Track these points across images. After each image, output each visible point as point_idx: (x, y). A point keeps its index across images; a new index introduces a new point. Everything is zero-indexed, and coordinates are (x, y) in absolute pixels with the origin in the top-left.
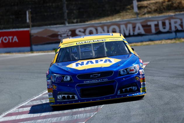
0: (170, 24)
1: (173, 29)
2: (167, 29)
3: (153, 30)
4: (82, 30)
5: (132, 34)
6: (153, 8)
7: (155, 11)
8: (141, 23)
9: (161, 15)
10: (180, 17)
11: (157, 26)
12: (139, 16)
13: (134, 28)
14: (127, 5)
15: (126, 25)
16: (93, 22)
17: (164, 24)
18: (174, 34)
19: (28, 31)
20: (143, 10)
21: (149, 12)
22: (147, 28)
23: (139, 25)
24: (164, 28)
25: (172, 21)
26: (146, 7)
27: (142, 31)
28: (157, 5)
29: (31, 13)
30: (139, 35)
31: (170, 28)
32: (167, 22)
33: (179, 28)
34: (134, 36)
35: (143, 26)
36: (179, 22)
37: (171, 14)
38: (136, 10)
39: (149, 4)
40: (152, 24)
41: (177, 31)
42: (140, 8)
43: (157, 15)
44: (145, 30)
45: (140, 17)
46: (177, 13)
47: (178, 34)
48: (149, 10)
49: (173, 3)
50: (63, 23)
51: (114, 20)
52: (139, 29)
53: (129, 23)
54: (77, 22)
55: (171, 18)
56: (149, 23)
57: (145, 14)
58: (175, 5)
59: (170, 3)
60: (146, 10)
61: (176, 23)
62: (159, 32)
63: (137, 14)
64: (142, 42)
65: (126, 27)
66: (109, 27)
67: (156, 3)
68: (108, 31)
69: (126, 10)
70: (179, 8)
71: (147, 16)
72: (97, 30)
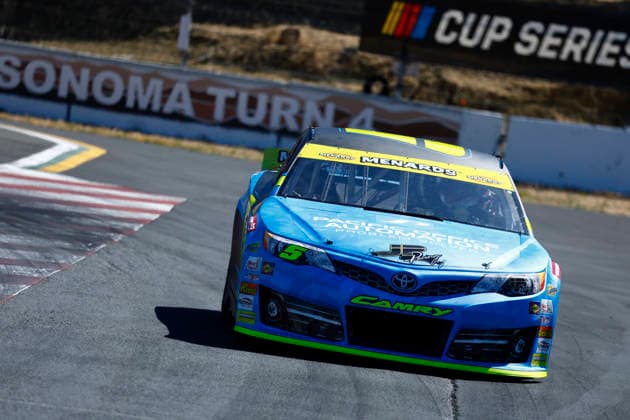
0: (269, 106)
1: (275, 123)
2: (258, 118)
3: (219, 113)
4: (17, 62)
5: (156, 107)
6: (234, 50)
7: (237, 60)
8: (190, 84)
9: (250, 76)
10: (302, 94)
11: (231, 102)
12: (190, 62)
13: (167, 92)
14: (161, 24)
15: (146, 79)
16: (52, 47)
17: (252, 103)
18: (272, 138)
20: (202, 48)
21: (219, 60)
22: (203, 100)
23: (182, 88)
24: (251, 115)
25: (278, 101)
26: (215, 43)
27: (187, 108)
28: (247, 46)
30: (177, 116)
31: (267, 119)
32: (262, 100)
33: (292, 125)
34: (161, 114)
35: (193, 94)
36: (295, 108)
37: (279, 79)
38: (183, 43)
39: (226, 37)
40: (221, 95)
41: (284, 132)
42: (196, 40)
43: (240, 74)
44: (195, 106)
45: (189, 66)
46: (296, 82)
48: (221, 52)
49: (289, 52)
51: (114, 57)
52: (179, 100)
53: (156, 75)
55: (274, 90)
56: (211, 91)
57: (205, 62)
58: (294, 57)
59: (283, 48)
60: (211, 52)
61: (285, 107)
62: (232, 123)
63: (185, 56)
64: (180, 137)
65: (146, 84)
66: (95, 71)
67: (245, 38)
68: (90, 84)
69: (157, 37)
70: (304, 68)
71: (210, 68)
72: (58, 72)
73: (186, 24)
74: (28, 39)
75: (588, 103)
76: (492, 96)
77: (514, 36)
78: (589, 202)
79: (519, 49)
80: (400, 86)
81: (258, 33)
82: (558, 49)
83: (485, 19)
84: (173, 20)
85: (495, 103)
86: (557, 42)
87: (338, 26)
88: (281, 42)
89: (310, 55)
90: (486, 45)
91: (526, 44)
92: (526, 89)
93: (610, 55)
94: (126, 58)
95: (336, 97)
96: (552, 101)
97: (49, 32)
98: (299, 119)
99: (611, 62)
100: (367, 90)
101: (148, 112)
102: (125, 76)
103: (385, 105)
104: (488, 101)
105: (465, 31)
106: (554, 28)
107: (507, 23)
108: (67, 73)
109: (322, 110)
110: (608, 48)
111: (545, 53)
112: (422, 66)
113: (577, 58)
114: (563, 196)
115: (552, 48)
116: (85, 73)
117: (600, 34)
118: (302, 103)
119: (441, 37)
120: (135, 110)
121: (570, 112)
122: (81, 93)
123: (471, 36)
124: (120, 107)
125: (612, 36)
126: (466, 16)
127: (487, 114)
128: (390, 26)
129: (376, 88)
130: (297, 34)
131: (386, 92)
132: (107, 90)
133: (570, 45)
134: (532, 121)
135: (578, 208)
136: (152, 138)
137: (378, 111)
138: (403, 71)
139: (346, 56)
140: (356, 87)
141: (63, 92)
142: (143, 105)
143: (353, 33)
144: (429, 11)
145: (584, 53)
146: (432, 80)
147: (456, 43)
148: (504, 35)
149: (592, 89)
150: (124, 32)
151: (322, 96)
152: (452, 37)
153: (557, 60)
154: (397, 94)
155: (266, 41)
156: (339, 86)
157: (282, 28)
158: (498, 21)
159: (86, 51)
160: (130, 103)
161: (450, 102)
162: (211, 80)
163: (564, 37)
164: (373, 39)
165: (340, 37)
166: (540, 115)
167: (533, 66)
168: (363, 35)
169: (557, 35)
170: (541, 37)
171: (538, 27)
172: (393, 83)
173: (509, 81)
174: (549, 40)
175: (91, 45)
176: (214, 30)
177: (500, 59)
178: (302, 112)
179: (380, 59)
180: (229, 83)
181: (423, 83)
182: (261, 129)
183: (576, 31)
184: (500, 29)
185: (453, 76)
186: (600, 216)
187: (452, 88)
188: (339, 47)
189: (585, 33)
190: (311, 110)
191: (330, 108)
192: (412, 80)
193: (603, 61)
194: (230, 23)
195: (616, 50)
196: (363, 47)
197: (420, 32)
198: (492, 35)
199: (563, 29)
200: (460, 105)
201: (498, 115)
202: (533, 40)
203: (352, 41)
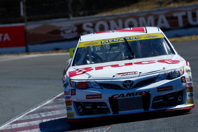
3: (181, 23)
4: (91, 25)
8: (165, 14)
9: (190, 4)
11: (185, 17)
12: (163, 5)
16: (104, 14)
19: (23, 27)
22: (173, 20)
24: (195, 21)
35: (168, 18)
40: (180, 15)
44: (170, 23)
45: (163, 7)
50: (67, 17)
51: (131, 12)
52: (163, 22)
53: (150, 15)
54: (84, 15)
56: (175, 15)
57: (169, 3)
62: (187, 26)
65: (147, 19)
72: (109, 24)
94: (136, 10)
159: (118, 12)
175: (120, 10)
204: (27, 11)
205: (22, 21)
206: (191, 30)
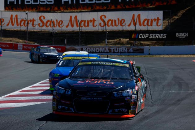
0: (119, 49)
1: (120, 51)
2: (117, 51)
3: (112, 51)
4: (86, 48)
5: (104, 52)
6: (113, 43)
7: (114, 44)
8: (108, 48)
9: (116, 46)
10: (123, 47)
11: (114, 50)
12: (108, 45)
13: (105, 49)
14: (103, 41)
15: (102, 48)
16: (90, 46)
17: (116, 49)
18: (120, 53)
20: (109, 43)
21: (111, 44)
22: (110, 50)
23: (107, 49)
24: (116, 51)
25: (120, 49)
26: (110, 42)
27: (108, 51)
29: (67, 40)
30: (107, 52)
31: (119, 51)
32: (118, 49)
33: (122, 51)
34: (105, 53)
35: (109, 49)
36: (122, 49)
37: (120, 46)
38: (106, 43)
39: (112, 41)
40: (112, 49)
41: (121, 52)
42: (108, 42)
43: (114, 46)
44: (109, 51)
46: (122, 46)
47: (121, 54)
50: (79, 45)
51: (98, 46)
52: (107, 50)
53: (103, 47)
54: (84, 45)
55: (119, 47)
56: (111, 48)
58: (121, 43)
59: (119, 42)
60: (110, 44)
61: (121, 49)
62: (114, 52)
63: (107, 44)
64: (108, 55)
65: (102, 49)
66: (96, 48)
67: (114, 41)
68: (95, 50)
69: (103, 43)
70: (122, 44)
71: (110, 46)
72: (91, 49)
73: (106, 40)
74: (86, 45)
75: (160, 43)
76: (147, 44)
77: (149, 36)
78: (162, 56)
79: (150, 38)
80: (135, 44)
81: (116, 40)
82: (155, 37)
83: (145, 34)
84: (105, 40)
85: (148, 45)
86: (155, 36)
87: (126, 38)
88: (119, 41)
89: (123, 42)
90: (146, 38)
91: (151, 37)
92: (152, 43)
93: (162, 37)
94: (99, 46)
95: (127, 47)
96: (155, 44)
97: (89, 44)
98: (123, 50)
99: (162, 38)
100: (131, 46)
101: (103, 52)
102: (99, 48)
103: (134, 47)
104: (147, 45)
105: (143, 36)
106: (154, 34)
107: (148, 34)
108: (92, 49)
109: (126, 49)
110: (161, 36)
111: (153, 38)
112: (137, 42)
113: (158, 38)
114: (158, 56)
115: (154, 37)
116: (94, 49)
117: (160, 34)
118: (123, 48)
119: (140, 37)
120: (102, 52)
121: (158, 45)
122: (94, 51)
123: (143, 37)
124: (99, 52)
125: (162, 34)
126: (142, 34)
127: (147, 46)
128: (133, 37)
129: (132, 45)
130: (121, 40)
131: (133, 45)
132: (97, 50)
133: (156, 36)
134: (154, 47)
135: (161, 57)
136: (104, 56)
137: (133, 48)
138: (135, 43)
139: (128, 42)
140: (129, 45)
141: (92, 51)
142: (102, 51)
143: (128, 38)
144: (137, 34)
145: (158, 37)
146: (139, 43)
147: (142, 38)
148: (148, 36)
149: (160, 42)
150: (99, 42)
151: (125, 47)
152: (141, 37)
153: (155, 38)
154: (135, 46)
155: (117, 41)
156: (127, 46)
157: (119, 39)
158: (147, 34)
159: (94, 46)
160: (101, 52)
161: (142, 46)
162: (111, 47)
163: (155, 35)
164: (131, 39)
165: (126, 39)
166: (154, 46)
167: (152, 40)
168: (129, 39)
169: (154, 35)
170: (153, 36)
171: (152, 34)
172: (134, 44)
173: (149, 42)
174: (154, 36)
176: (110, 41)
177: (148, 39)
178: (123, 49)
179: (132, 41)
180: (113, 47)
181: (138, 44)
182: (118, 53)
183: (157, 34)
184: (147, 35)
185: (142, 42)
186: (164, 58)
187: (142, 44)
188: (127, 40)
189: (158, 34)
190: (124, 49)
191: (127, 49)
192: (137, 43)
193: (161, 38)
194: (112, 39)
195: (162, 36)
196: (130, 40)
197: (137, 37)
198: (146, 36)
199: (155, 34)
200: (143, 46)
201: (149, 47)
202: (152, 36)
203: (128, 39)
204: (67, 43)
205: (65, 45)
206: (115, 54)
